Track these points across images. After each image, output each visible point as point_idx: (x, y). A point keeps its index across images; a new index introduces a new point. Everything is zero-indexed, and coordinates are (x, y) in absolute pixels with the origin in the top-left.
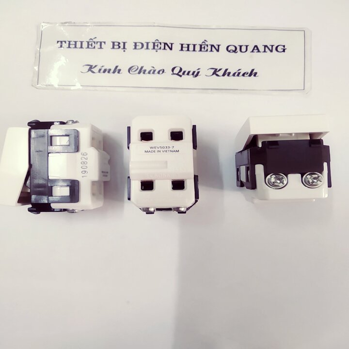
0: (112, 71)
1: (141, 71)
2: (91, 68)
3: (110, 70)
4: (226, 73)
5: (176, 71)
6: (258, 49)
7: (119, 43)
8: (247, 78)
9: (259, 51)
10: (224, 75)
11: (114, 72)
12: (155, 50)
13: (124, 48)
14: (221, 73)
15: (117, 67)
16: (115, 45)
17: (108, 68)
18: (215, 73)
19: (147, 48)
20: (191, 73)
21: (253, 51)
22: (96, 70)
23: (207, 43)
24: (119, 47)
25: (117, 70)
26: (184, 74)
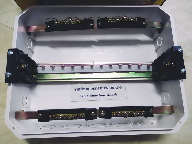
1: (93, 96)
4: (110, 95)
5: (100, 95)
8: (114, 96)
12: (95, 90)
13: (89, 90)
14: (109, 95)
16: (87, 89)
17: (86, 95)
18: (108, 95)
20: (103, 95)
21: (115, 88)
22: (83, 96)
25: (88, 96)
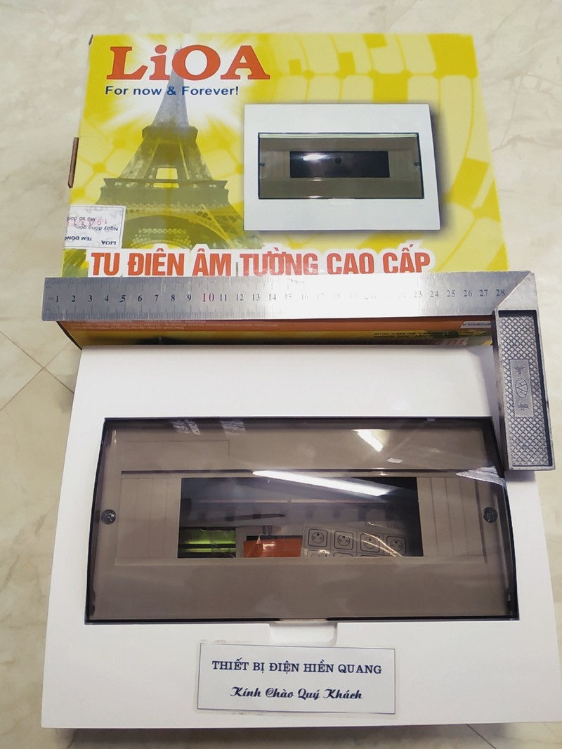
0: (253, 694)
1: (276, 694)
2: (238, 690)
3: (252, 692)
5: (302, 694)
6: (361, 670)
7: (259, 664)
8: (353, 700)
9: (362, 672)
10: (337, 697)
11: (255, 696)
12: (285, 672)
15: (257, 689)
16: (256, 666)
17: (250, 690)
18: (330, 695)
19: (280, 670)
20: (312, 695)
21: (357, 672)
23: (324, 663)
24: (259, 668)
25: (257, 693)
26: (307, 696)
